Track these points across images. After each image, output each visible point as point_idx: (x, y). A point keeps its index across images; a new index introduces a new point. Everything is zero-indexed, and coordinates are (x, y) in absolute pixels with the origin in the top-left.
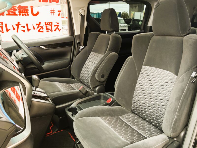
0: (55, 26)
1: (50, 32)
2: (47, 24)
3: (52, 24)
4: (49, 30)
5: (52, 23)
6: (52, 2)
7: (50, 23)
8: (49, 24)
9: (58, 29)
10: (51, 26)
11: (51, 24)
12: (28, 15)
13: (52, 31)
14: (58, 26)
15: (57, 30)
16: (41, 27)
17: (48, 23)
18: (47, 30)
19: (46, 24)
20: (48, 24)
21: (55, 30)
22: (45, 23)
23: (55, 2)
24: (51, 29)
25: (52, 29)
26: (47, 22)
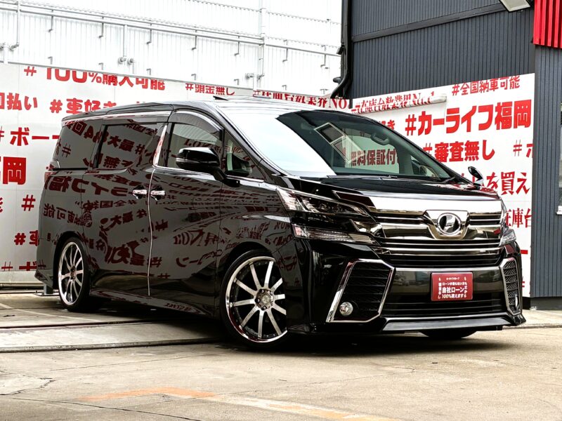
0: (519, 180)
1: (509, 194)
2: (504, 175)
3: (513, 177)
4: (507, 191)
5: (513, 173)
6: (519, 127)
7: (510, 174)
8: (508, 175)
9: (524, 188)
10: (512, 181)
11: (511, 176)
12: (477, 159)
13: (512, 193)
14: (524, 180)
15: (522, 189)
16: (494, 183)
17: (506, 174)
18: (503, 189)
19: (503, 177)
20: (506, 177)
21: (518, 191)
22: (502, 173)
23: (524, 126)
24: (510, 187)
25: (512, 189)
26: (505, 172)
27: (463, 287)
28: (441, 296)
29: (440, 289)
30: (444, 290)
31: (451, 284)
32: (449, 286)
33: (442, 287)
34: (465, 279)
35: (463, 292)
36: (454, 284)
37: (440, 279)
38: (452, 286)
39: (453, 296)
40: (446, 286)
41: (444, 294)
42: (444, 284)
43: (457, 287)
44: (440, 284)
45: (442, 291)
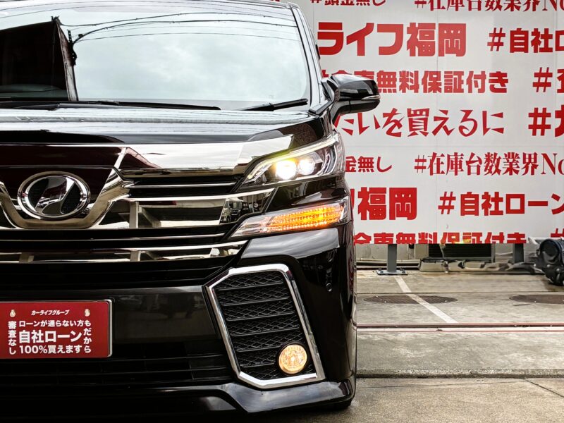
27: (80, 329)
28: (17, 348)
29: (12, 334)
30: (25, 336)
31: (43, 323)
32: (37, 329)
33: (18, 329)
34: (87, 313)
35: (80, 342)
36: (52, 323)
37: (13, 314)
38: (47, 328)
39: (52, 349)
40: (29, 329)
41: (25, 345)
42: (23, 323)
43: (60, 330)
44: (12, 325)
45: (17, 338)
